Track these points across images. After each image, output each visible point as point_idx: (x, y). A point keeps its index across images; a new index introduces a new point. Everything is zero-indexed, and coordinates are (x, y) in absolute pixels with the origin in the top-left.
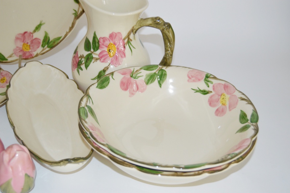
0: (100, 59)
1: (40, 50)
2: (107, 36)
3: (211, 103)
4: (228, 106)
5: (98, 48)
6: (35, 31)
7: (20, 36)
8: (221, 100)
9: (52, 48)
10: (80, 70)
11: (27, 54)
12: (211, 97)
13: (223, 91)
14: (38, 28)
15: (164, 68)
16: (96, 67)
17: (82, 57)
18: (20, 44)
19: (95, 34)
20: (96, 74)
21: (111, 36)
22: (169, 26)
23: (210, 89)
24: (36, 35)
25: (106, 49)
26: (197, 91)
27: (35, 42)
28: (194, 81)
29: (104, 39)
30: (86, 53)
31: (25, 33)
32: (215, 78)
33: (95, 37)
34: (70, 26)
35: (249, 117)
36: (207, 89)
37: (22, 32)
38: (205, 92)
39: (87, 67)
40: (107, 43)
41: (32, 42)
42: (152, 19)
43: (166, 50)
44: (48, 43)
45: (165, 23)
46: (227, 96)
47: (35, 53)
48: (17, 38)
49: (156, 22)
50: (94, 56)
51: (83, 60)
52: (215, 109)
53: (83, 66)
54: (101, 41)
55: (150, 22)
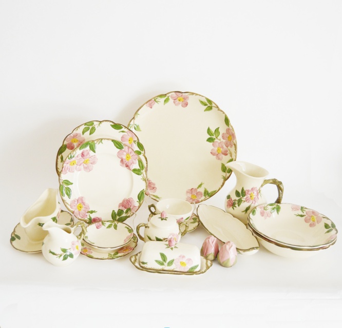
0: (246, 201)
1: (203, 198)
2: (250, 189)
3: (306, 221)
4: (316, 221)
5: (245, 195)
6: (198, 188)
7: (189, 191)
8: (311, 219)
9: (211, 196)
10: (234, 208)
11: (196, 200)
12: (306, 218)
13: (312, 215)
14: (200, 186)
15: (279, 204)
16: (244, 205)
17: (235, 200)
18: (190, 195)
19: (243, 188)
20: (245, 209)
21: (252, 189)
22: (281, 183)
23: (305, 214)
24: (198, 190)
25: (249, 196)
26: (297, 216)
27: (198, 194)
28: (295, 210)
29: (248, 191)
30: (237, 198)
31: (192, 189)
32: (306, 208)
33: (243, 190)
34: (222, 184)
35: (330, 225)
36: (303, 214)
37: (191, 189)
38: (302, 216)
39: (239, 206)
40: (250, 193)
41: (197, 194)
42: (272, 180)
43: (279, 195)
44: (208, 194)
45: (279, 182)
46: (315, 217)
47: (200, 200)
48: (187, 192)
49: (274, 182)
50: (243, 199)
51: (237, 202)
52: (309, 224)
53: (237, 205)
54: (247, 192)
55: (271, 181)
